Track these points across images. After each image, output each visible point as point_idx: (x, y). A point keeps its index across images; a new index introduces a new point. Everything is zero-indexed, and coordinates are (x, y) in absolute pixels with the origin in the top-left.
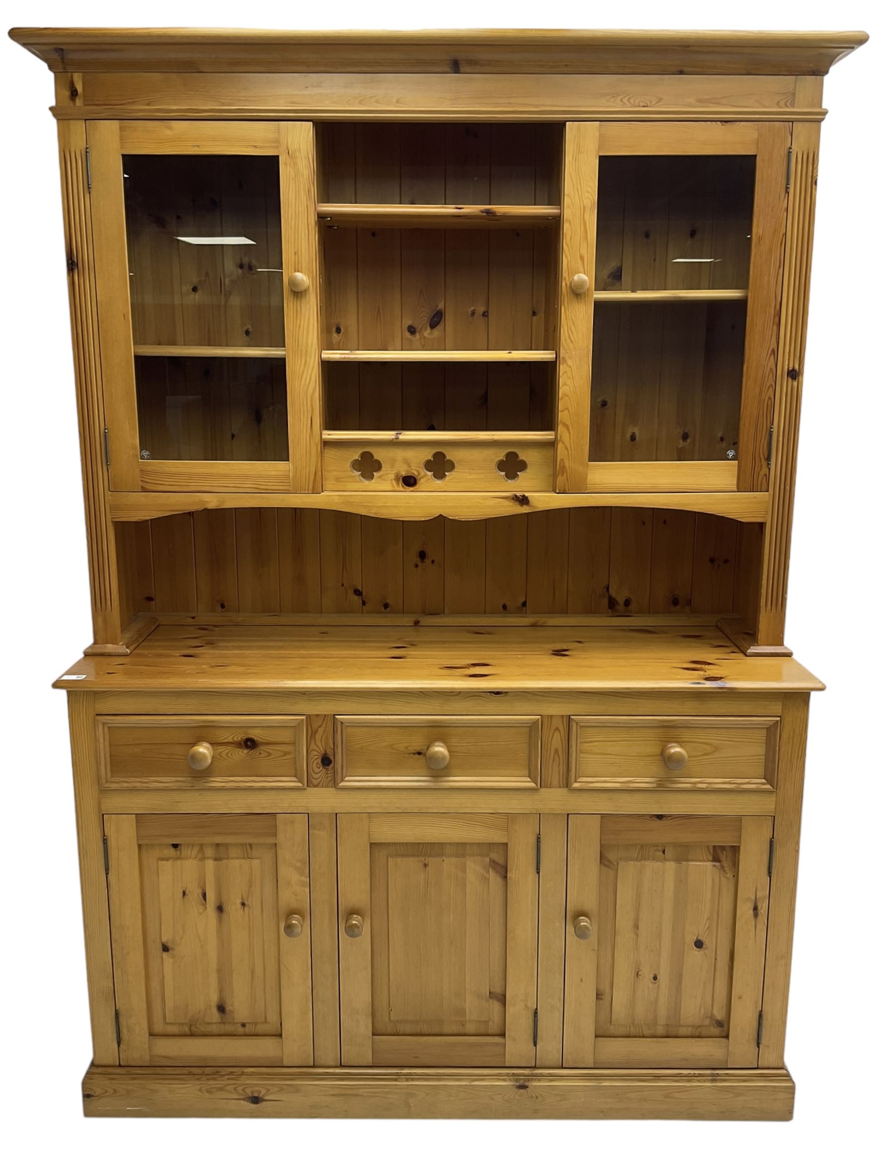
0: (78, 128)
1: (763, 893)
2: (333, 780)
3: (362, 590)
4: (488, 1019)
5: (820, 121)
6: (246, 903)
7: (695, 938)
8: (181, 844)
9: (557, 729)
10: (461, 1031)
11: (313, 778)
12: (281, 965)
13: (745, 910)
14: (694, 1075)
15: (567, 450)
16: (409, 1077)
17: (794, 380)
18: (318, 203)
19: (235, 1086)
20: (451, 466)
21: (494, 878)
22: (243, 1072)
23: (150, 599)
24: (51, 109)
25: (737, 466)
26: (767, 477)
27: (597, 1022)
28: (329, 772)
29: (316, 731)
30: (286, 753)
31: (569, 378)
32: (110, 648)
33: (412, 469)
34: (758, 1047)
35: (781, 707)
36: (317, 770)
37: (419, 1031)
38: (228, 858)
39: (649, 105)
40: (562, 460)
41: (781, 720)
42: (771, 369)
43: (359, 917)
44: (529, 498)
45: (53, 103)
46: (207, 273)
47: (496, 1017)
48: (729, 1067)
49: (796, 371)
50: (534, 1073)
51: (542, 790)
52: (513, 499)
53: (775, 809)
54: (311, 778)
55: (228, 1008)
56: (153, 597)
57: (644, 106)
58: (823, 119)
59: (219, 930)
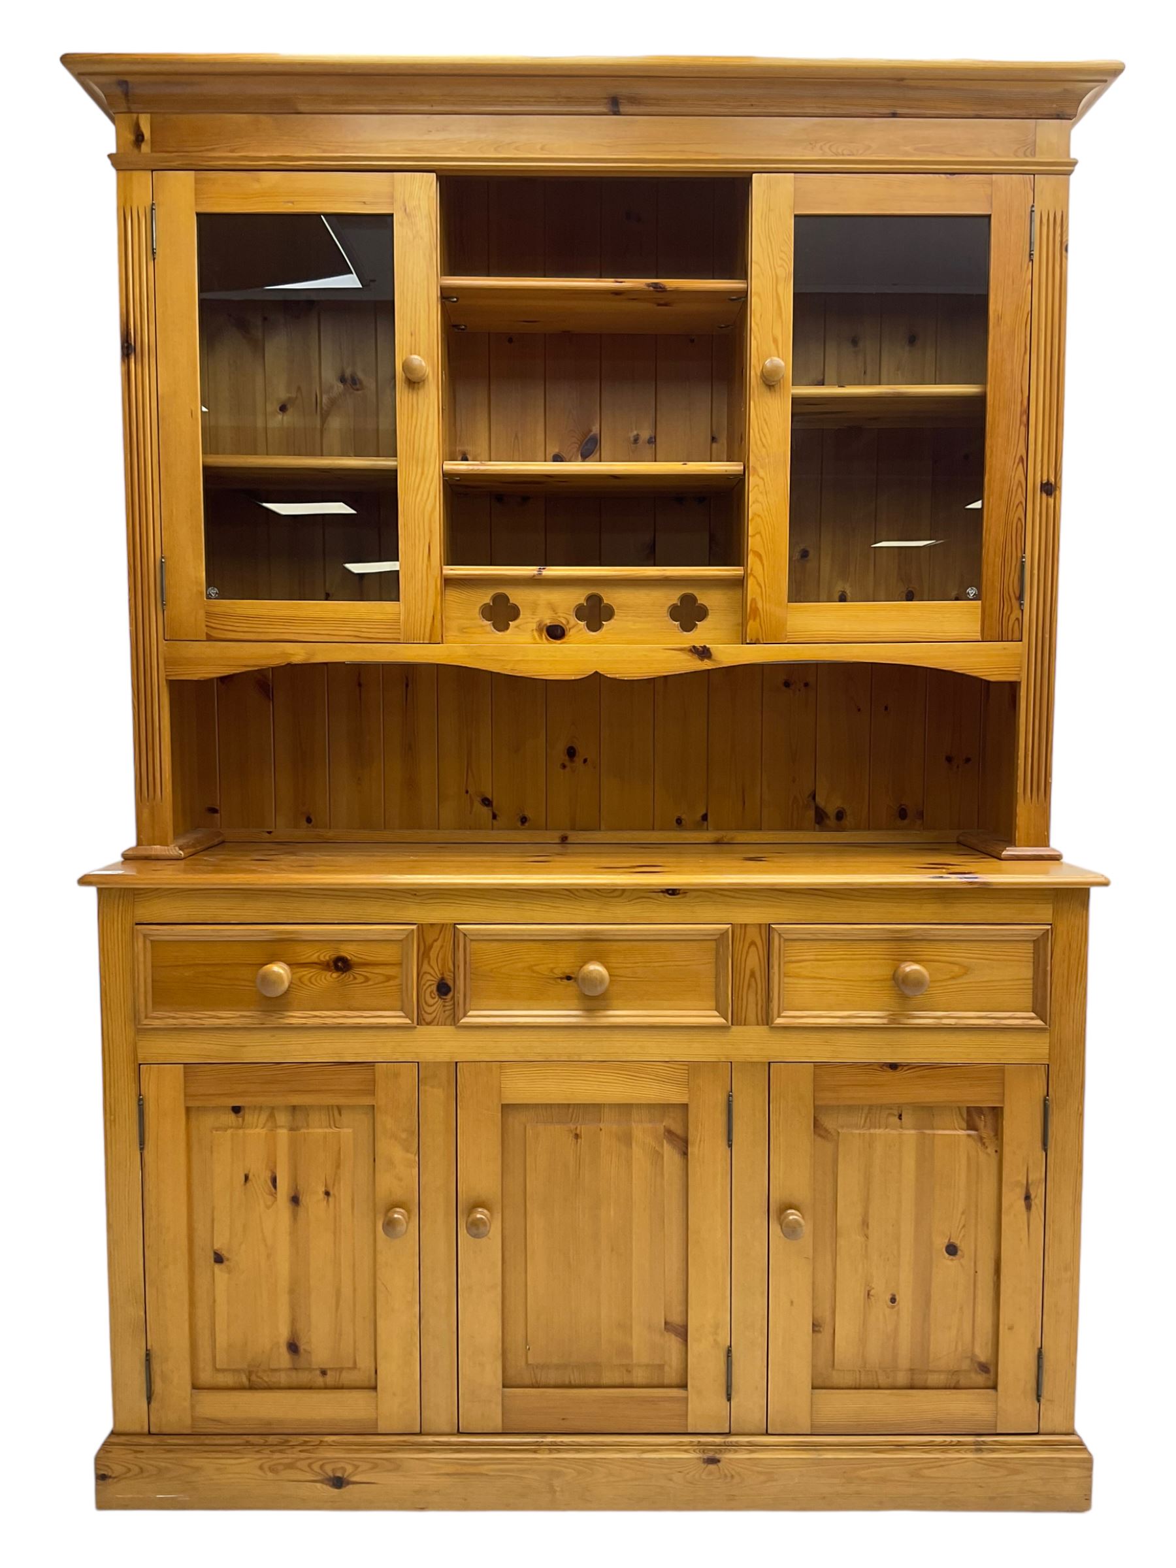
0: (143, 179)
1: (1037, 1175)
2: (452, 1016)
3: (492, 798)
4: (663, 1363)
5: (1069, 173)
6: (331, 1193)
7: (947, 1241)
8: (244, 1107)
9: (753, 943)
10: (626, 1380)
11: (425, 1012)
12: (379, 1282)
13: (1013, 1199)
14: (951, 1444)
15: (761, 587)
16: (554, 1448)
17: (1049, 497)
18: (441, 275)
19: (310, 1461)
20: (609, 613)
21: (670, 1153)
22: (321, 1441)
23: (214, 811)
24: (110, 156)
25: (980, 608)
26: (1020, 621)
27: (814, 1366)
28: (447, 1004)
29: (431, 947)
30: (389, 978)
31: (761, 493)
32: (157, 849)
33: (559, 617)
34: (1039, 1401)
35: (1051, 912)
36: (431, 1001)
37: (567, 1382)
38: (308, 1126)
39: (855, 154)
40: (753, 600)
41: (1052, 928)
42: (1020, 482)
43: (485, 1211)
44: (711, 650)
45: (113, 149)
46: (299, 389)
47: (674, 1360)
48: (998, 1432)
49: (1051, 484)
50: (728, 1442)
51: (734, 1028)
52: (690, 651)
53: (1049, 1055)
54: (423, 1012)
55: (302, 1347)
56: (218, 808)
57: (849, 155)
58: (1072, 171)
59: (294, 1232)
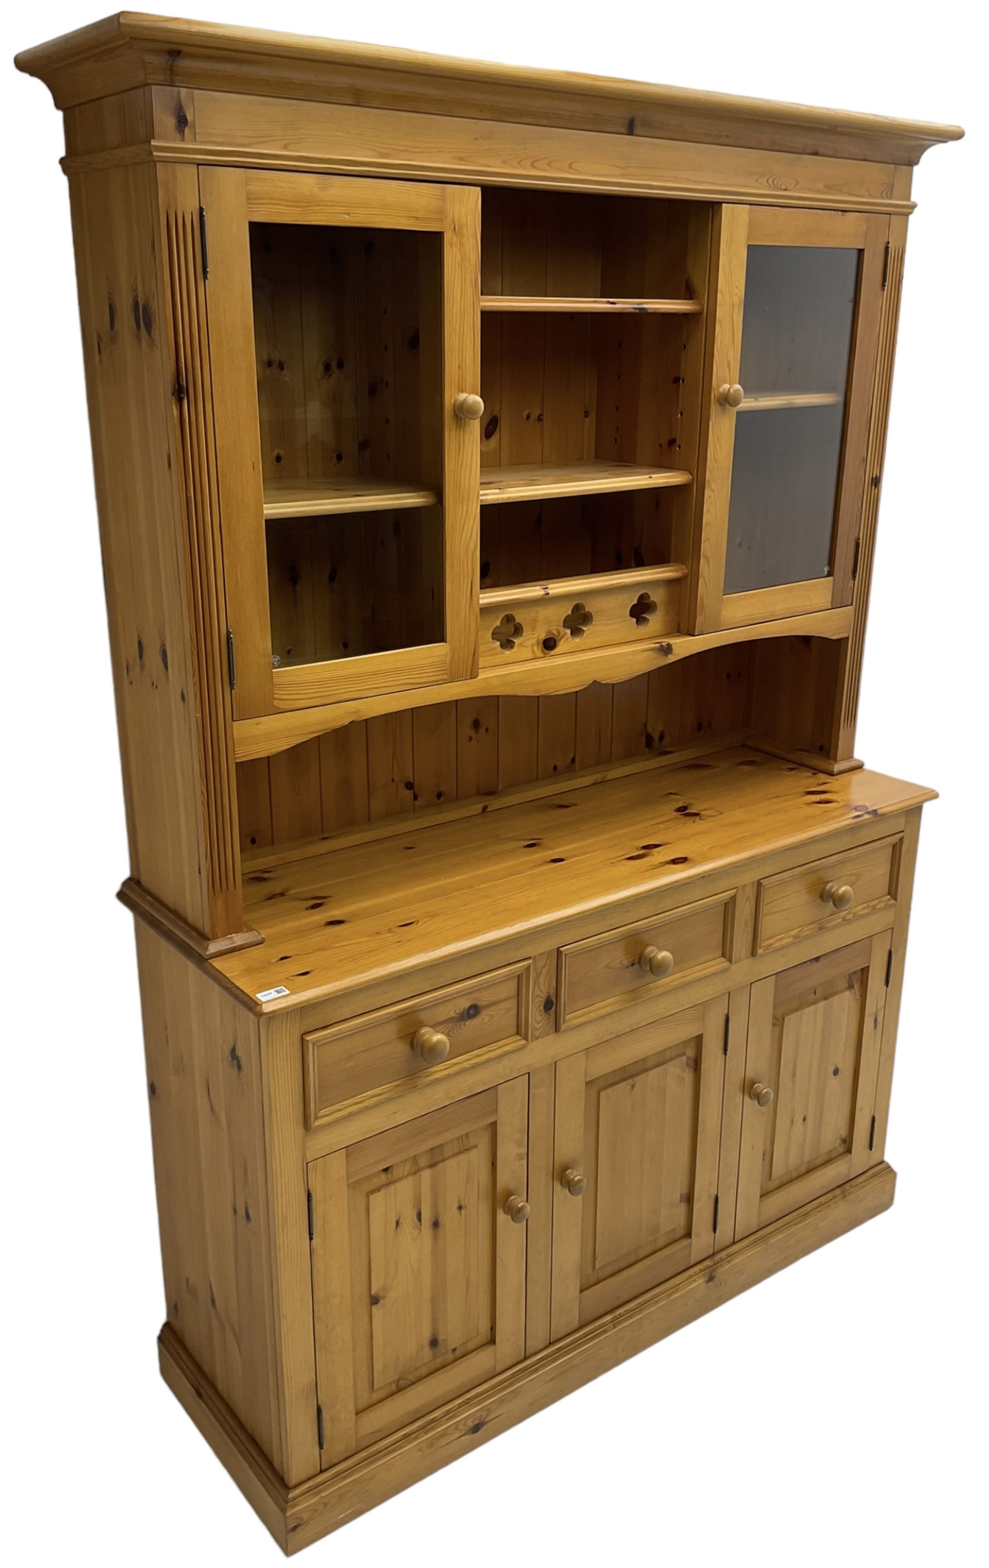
1: (882, 1004)
2: (556, 1024)
3: (414, 780)
4: (676, 1225)
5: (909, 215)
6: (463, 1204)
7: (834, 1067)
8: (392, 1166)
9: (748, 898)
10: (655, 1248)
12: (497, 1259)
13: (869, 1026)
14: (830, 1199)
15: (707, 585)
16: (615, 1323)
17: (875, 488)
19: (455, 1426)
20: (590, 619)
21: (690, 1076)
25: (832, 583)
26: (852, 589)
27: (761, 1184)
28: (550, 1017)
29: (540, 973)
31: (713, 503)
33: (553, 629)
34: (871, 1149)
35: (904, 823)
36: (539, 1019)
37: (617, 1268)
38: (445, 1161)
39: (789, 189)
40: (701, 597)
42: (862, 478)
44: (672, 646)
47: (685, 1219)
48: (851, 1178)
49: (878, 478)
51: (733, 966)
52: (659, 650)
53: (894, 920)
54: (535, 1031)
55: (438, 1338)
57: (785, 190)
58: (911, 213)
59: (435, 1250)
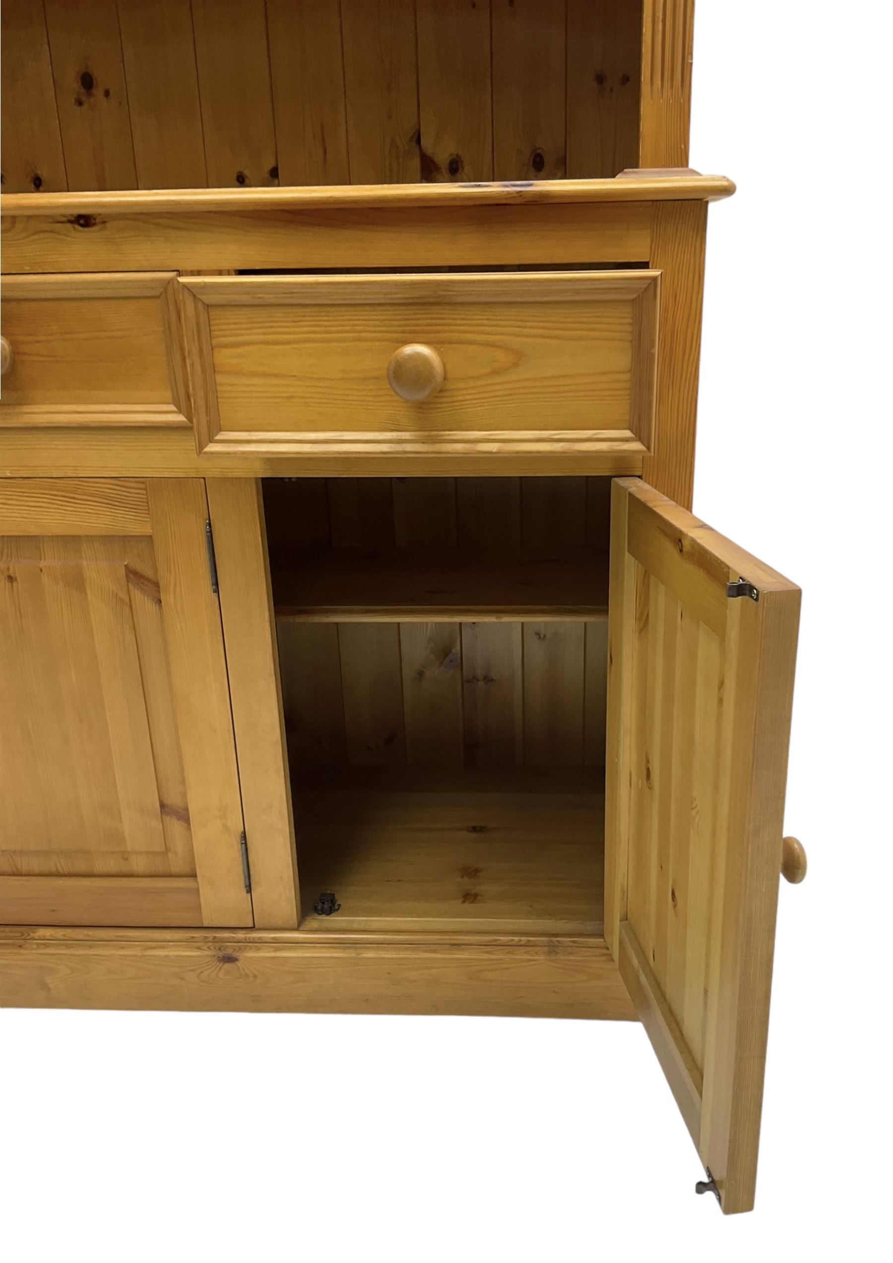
4: (166, 850)
21: (139, 600)
35: (648, 241)
37: (54, 870)
47: (179, 846)
50: (249, 938)
